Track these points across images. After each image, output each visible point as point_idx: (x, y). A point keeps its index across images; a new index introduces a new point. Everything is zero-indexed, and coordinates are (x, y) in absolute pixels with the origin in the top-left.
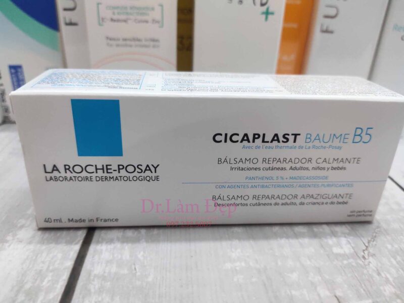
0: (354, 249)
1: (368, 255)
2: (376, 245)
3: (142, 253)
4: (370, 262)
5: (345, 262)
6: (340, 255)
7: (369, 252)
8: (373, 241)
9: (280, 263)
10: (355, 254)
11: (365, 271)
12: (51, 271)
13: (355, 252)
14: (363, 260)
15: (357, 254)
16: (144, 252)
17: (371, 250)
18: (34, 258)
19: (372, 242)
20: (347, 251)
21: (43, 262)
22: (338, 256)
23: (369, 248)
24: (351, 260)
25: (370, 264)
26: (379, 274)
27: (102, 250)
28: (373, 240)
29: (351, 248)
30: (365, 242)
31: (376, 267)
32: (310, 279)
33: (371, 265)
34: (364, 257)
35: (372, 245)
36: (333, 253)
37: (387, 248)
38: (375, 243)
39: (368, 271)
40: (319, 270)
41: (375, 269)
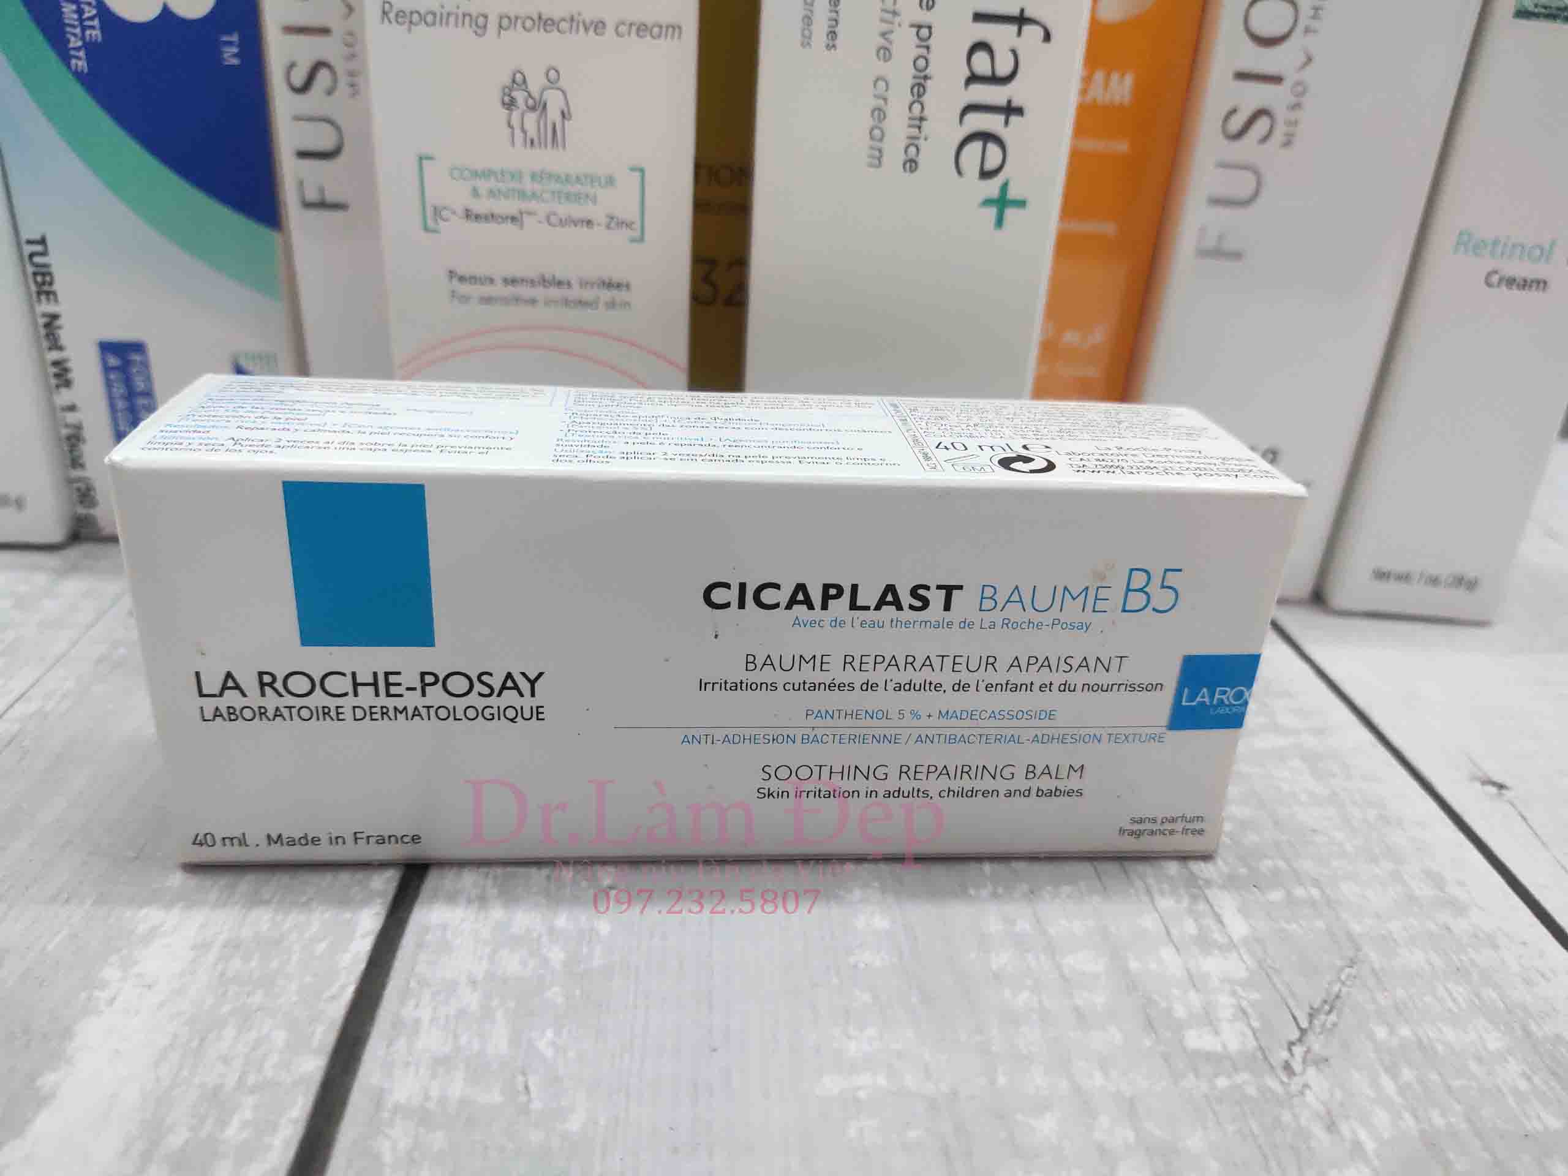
0: (1257, 1039)
1: (1304, 1061)
2: (1335, 1025)
3: (550, 1034)
4: (1306, 1086)
5: (1222, 1082)
6: (1209, 1057)
7: (1308, 1051)
8: (1330, 1012)
9: (1002, 1080)
10: (1259, 1054)
11: (1286, 1117)
12: (252, 1092)
13: (1261, 1048)
14: (1285, 1079)
15: (1266, 1058)
16: (558, 1033)
17: (1315, 1042)
18: (195, 1044)
19: (1323, 1017)
20: (1234, 1046)
21: (226, 1060)
22: (1199, 1060)
23: (1311, 1038)
24: (1243, 1077)
25: (1308, 1092)
26: (1331, 1127)
27: (417, 1021)
28: (1327, 1007)
29: (1250, 1033)
30: (1297, 1014)
31: (1323, 1103)
32: (1098, 1136)
33: (1309, 1096)
34: (1287, 1067)
35: (1323, 1025)
36: (1184, 1050)
37: (1371, 1036)
38: (1333, 1017)
39: (1296, 1117)
40: (1130, 1108)
41: (1321, 1109)
